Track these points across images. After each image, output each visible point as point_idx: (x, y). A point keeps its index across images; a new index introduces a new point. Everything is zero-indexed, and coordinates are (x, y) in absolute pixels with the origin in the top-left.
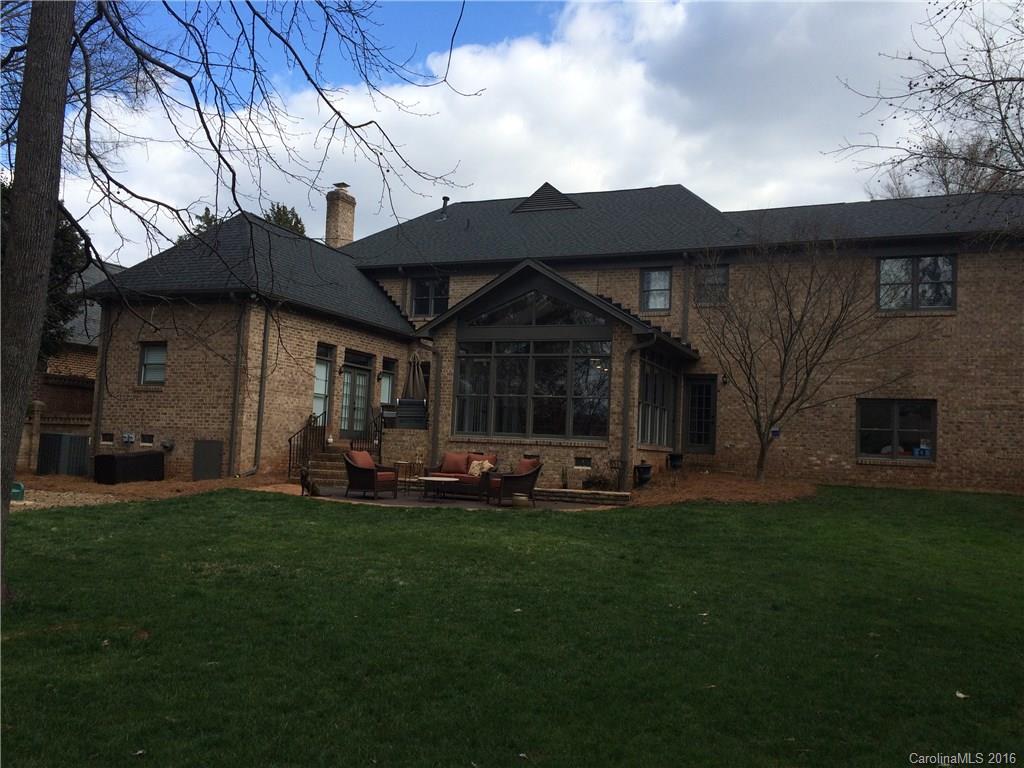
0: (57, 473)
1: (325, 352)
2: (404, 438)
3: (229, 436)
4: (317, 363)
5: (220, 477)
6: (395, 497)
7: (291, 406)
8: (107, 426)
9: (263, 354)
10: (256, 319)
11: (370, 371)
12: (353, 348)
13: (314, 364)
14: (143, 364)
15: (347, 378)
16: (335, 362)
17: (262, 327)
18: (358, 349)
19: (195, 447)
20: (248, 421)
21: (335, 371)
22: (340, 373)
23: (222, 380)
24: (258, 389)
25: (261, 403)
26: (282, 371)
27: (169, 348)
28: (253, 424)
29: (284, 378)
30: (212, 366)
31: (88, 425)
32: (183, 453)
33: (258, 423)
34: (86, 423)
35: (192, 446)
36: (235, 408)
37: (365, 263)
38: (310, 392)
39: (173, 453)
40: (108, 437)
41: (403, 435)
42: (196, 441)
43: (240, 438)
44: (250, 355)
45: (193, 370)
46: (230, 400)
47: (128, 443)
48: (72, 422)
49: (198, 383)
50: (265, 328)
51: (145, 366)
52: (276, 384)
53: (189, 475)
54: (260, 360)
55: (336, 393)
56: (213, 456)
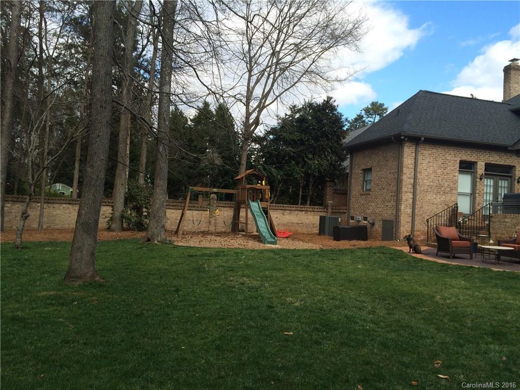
0: (324, 235)
1: (466, 167)
2: (506, 220)
3: (395, 217)
4: (459, 173)
5: (392, 240)
6: (471, 258)
7: (439, 200)
8: (352, 213)
9: (414, 171)
10: (408, 152)
11: (511, 177)
12: (492, 162)
13: (457, 174)
14: (365, 181)
15: (490, 182)
16: (477, 172)
17: (414, 155)
18: (496, 163)
19: (383, 223)
20: (406, 209)
21: (477, 178)
22: (481, 179)
23: (393, 186)
24: (412, 190)
25: (414, 199)
26: (431, 180)
27: (373, 171)
28: (409, 211)
29: (432, 184)
30: (388, 179)
31: (346, 212)
32: (378, 227)
33: (413, 210)
34: (345, 211)
35: (382, 222)
36: (398, 202)
37: (514, 107)
38: (455, 192)
39: (375, 226)
40: (352, 218)
41: (506, 218)
42: (383, 220)
43: (400, 219)
44: (405, 172)
45: (381, 182)
46: (395, 198)
47: (359, 221)
48: (341, 211)
49: (383, 189)
50: (415, 155)
51: (366, 181)
52: (426, 187)
53: (380, 238)
54: (413, 174)
55: (477, 191)
56: (390, 229)
